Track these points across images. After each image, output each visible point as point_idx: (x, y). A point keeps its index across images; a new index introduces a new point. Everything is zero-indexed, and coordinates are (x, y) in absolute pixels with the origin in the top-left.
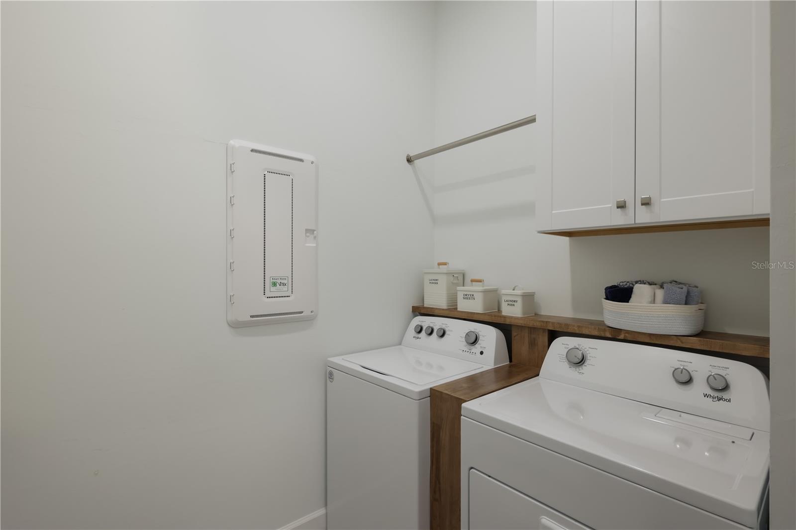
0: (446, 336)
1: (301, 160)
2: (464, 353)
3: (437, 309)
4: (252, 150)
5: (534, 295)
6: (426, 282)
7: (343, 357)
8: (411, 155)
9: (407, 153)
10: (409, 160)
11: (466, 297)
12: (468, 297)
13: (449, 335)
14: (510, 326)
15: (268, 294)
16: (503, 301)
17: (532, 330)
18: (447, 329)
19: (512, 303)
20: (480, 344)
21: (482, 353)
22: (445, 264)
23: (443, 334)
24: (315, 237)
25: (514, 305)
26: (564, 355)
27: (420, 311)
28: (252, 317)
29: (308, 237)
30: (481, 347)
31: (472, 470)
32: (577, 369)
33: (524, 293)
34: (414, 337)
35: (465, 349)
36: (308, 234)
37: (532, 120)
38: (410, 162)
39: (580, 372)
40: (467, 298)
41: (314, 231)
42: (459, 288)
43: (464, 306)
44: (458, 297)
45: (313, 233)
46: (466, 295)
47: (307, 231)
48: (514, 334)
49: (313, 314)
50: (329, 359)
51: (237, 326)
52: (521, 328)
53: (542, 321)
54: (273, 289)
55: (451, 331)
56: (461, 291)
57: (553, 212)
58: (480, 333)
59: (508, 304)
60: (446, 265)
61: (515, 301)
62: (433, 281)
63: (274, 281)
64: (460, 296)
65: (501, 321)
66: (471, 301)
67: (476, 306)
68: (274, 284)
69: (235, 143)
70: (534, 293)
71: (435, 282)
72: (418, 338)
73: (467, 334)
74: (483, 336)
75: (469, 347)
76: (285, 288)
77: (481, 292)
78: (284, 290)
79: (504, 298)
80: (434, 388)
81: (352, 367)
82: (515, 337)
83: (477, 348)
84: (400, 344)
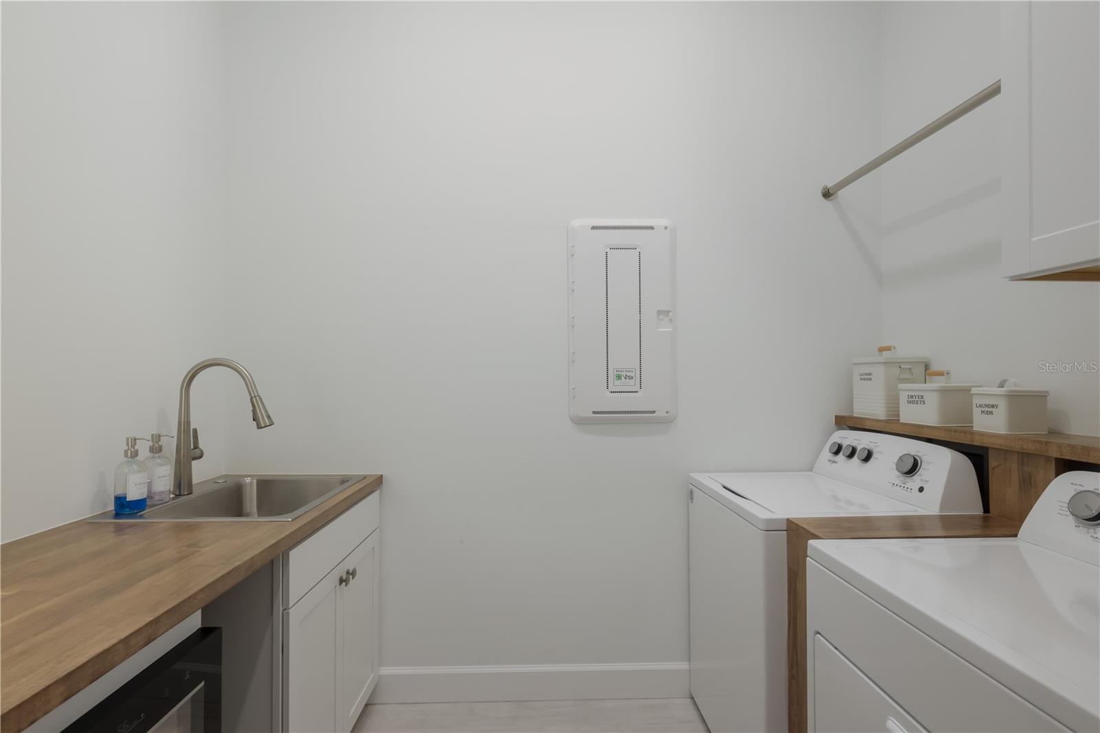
0: (872, 460)
1: (652, 228)
2: (895, 487)
3: (868, 419)
4: (593, 228)
5: (1046, 396)
6: (856, 378)
7: (709, 474)
8: (829, 185)
9: (823, 185)
10: (827, 194)
11: (912, 400)
12: (915, 400)
13: (877, 459)
14: (986, 449)
15: (612, 388)
16: (975, 406)
17: (1025, 457)
18: (875, 451)
19: (989, 409)
20: (920, 475)
21: (921, 490)
22: (888, 349)
23: (868, 457)
24: (671, 320)
25: (991, 413)
26: (1065, 503)
27: (845, 422)
28: (593, 412)
29: (662, 320)
30: (922, 480)
31: (818, 635)
32: (1092, 531)
33: (1013, 391)
34: (829, 461)
35: (897, 482)
36: (661, 317)
37: (995, 91)
38: (829, 196)
39: (1095, 536)
40: (913, 402)
41: (670, 312)
42: (901, 386)
43: (910, 415)
44: (900, 401)
45: (668, 315)
46: (912, 397)
47: (659, 312)
48: (993, 462)
49: (668, 415)
50: (692, 475)
51: (579, 422)
52: (1005, 452)
53: (1039, 442)
54: (618, 382)
55: (881, 453)
56: (905, 390)
57: (1032, 240)
58: (924, 459)
59: (983, 412)
60: (890, 350)
61: (993, 406)
62: (866, 377)
63: (619, 373)
64: (903, 398)
65: (965, 440)
66: (919, 406)
67: (927, 415)
68: (619, 377)
69: (576, 223)
70: (1047, 392)
71: (867, 377)
72: (834, 462)
73: (900, 458)
74: (928, 463)
75: (902, 478)
76: (631, 382)
77: (937, 391)
78: (631, 385)
79: (976, 401)
80: (794, 521)
81: (712, 487)
82: (993, 469)
83: (915, 482)
84: (811, 470)
